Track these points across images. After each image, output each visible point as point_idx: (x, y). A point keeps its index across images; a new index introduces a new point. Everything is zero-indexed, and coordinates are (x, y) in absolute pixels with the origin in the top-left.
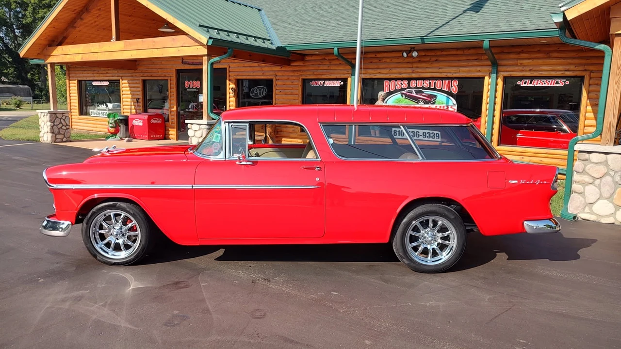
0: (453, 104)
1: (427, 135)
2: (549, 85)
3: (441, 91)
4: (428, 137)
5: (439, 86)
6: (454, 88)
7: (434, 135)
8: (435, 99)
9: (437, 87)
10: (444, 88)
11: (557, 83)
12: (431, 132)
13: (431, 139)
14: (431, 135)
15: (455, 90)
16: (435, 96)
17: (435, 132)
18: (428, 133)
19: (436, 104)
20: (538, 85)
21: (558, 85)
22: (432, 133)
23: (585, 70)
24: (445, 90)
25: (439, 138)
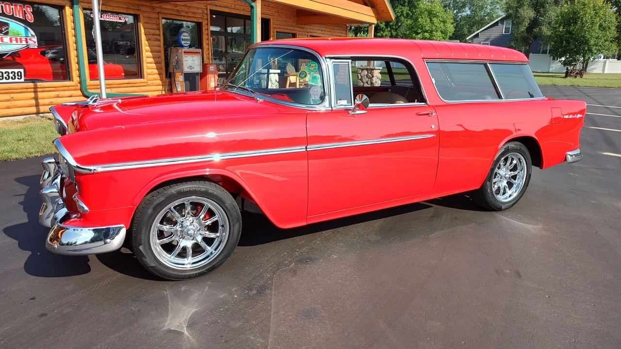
0: (32, 35)
1: (5, 75)
2: (115, 21)
3: (12, 17)
4: (6, 78)
5: (8, 12)
6: (28, 15)
7: (14, 75)
8: (8, 29)
9: (6, 11)
10: (16, 15)
11: (120, 19)
12: (10, 71)
13: (11, 80)
14: (11, 75)
15: (30, 18)
16: (7, 24)
17: (16, 71)
18: (5, 73)
19: (10, 34)
20: (107, 20)
21: (121, 21)
22: (12, 73)
23: (139, 10)
24: (18, 16)
25: (21, 78)
